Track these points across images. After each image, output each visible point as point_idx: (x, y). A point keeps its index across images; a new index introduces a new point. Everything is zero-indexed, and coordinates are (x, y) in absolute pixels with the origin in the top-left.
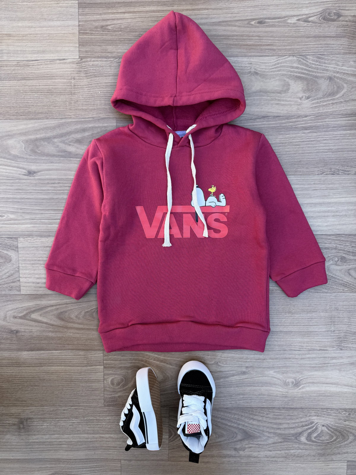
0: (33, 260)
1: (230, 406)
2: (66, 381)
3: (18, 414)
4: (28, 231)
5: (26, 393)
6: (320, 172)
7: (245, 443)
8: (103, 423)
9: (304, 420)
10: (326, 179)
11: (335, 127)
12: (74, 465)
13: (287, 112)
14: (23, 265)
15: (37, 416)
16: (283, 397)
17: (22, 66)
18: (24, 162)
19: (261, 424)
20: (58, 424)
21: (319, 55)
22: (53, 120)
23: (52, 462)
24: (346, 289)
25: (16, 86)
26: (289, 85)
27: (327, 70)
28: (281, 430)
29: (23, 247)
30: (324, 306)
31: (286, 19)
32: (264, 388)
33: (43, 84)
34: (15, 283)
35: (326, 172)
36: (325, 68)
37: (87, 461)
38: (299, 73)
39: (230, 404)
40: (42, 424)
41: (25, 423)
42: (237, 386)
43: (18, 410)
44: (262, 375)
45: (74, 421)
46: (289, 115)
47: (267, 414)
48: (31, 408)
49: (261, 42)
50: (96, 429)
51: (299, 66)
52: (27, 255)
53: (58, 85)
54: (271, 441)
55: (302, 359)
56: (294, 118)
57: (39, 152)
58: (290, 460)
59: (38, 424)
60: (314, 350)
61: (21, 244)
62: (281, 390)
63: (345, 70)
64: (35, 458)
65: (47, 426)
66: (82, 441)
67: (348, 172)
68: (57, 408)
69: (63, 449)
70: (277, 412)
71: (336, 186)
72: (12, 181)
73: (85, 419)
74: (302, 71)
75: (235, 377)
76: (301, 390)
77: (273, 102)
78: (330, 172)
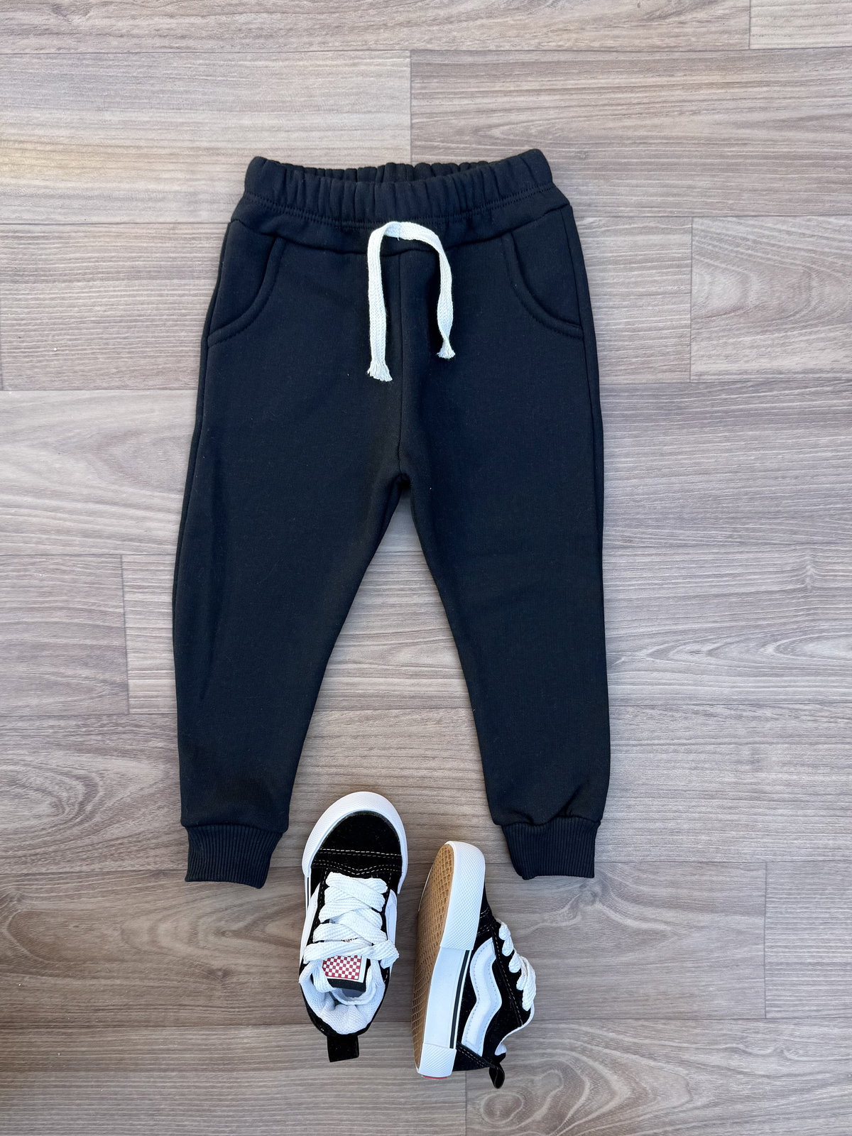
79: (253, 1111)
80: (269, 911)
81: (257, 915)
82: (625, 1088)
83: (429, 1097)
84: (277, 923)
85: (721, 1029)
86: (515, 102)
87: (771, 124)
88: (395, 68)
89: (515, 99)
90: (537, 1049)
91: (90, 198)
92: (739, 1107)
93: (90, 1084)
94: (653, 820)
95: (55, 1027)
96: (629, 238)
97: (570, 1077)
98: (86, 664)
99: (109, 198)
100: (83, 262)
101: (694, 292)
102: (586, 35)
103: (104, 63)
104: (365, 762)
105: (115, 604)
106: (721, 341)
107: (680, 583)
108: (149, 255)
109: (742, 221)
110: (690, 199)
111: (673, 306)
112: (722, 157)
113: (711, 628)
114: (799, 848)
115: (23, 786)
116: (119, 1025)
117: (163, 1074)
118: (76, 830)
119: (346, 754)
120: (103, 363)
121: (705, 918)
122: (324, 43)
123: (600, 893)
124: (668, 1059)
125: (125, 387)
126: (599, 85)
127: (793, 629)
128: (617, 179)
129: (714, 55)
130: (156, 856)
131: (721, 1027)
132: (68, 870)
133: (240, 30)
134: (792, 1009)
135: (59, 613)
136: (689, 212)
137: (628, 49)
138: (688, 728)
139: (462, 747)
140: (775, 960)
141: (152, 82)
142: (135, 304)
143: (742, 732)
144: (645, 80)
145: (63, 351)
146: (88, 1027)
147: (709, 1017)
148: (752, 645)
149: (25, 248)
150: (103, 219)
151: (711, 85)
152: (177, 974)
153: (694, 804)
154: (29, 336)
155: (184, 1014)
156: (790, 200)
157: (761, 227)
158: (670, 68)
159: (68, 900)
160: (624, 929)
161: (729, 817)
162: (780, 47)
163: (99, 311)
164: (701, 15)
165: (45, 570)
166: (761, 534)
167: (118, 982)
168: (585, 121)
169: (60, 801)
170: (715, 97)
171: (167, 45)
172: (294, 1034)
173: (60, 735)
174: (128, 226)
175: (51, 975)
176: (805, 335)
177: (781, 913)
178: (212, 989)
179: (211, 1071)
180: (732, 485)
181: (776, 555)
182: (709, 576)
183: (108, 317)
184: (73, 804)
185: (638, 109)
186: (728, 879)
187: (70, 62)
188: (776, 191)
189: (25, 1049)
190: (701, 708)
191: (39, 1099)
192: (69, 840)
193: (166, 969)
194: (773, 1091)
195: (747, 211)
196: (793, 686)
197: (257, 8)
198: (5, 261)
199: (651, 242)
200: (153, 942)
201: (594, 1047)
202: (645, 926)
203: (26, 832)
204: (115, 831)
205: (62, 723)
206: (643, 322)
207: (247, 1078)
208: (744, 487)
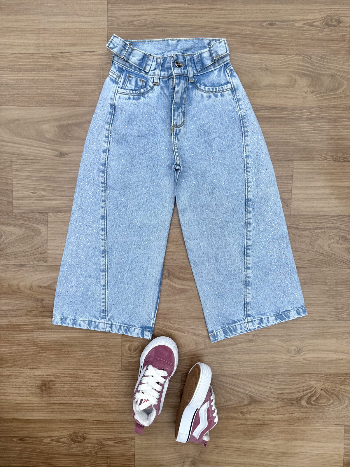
0: (61, 234)
1: (238, 372)
2: (87, 346)
3: (41, 377)
4: (57, 207)
5: (50, 356)
6: (323, 158)
7: (251, 408)
8: (120, 387)
9: (305, 385)
10: (328, 165)
11: (337, 119)
12: (92, 425)
13: (293, 104)
14: (52, 238)
15: (59, 379)
16: (286, 364)
17: (56, 58)
18: (57, 145)
19: (267, 390)
20: (78, 387)
21: (322, 56)
22: (84, 107)
23: (71, 422)
24: (345, 266)
25: (51, 76)
26: (296, 81)
27: (329, 69)
28: (284, 395)
29: (53, 222)
30: (324, 280)
31: (293, 22)
32: (269, 355)
33: (75, 74)
34: (43, 255)
35: (328, 158)
36: (327, 66)
37: (103, 423)
38: (304, 70)
39: (238, 370)
40: (63, 387)
41: (47, 386)
42: (245, 354)
43: (41, 372)
44: (267, 343)
45: (93, 385)
46: (295, 107)
47: (272, 380)
48: (54, 371)
49: (271, 42)
50: (112, 393)
51: (305, 64)
52: (55, 229)
53: (88, 76)
54: (275, 405)
55: (303, 328)
56: (300, 110)
57: (71, 136)
58: (292, 424)
59: (60, 387)
60: (314, 320)
61: (51, 218)
62: (284, 357)
63: (345, 69)
64: (55, 418)
65: (68, 388)
66: (100, 404)
67: (348, 159)
68: (77, 371)
69: (82, 410)
70: (280, 378)
71: (337, 171)
72: (45, 162)
73: (103, 382)
74: (307, 69)
75: (243, 344)
76: (303, 357)
77: (281, 95)
78: (332, 158)
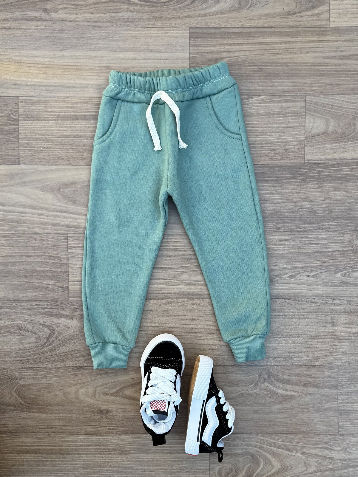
79: (118, 472)
80: (126, 385)
81: (121, 386)
82: (278, 464)
83: (194, 467)
84: (129, 390)
85: (320, 439)
86: (232, 48)
87: (338, 57)
88: (183, 34)
89: (233, 47)
90: (241, 446)
91: (57, 86)
92: (328, 473)
93: (48, 460)
94: (289, 347)
95: (34, 435)
96: (279, 104)
97: (255, 459)
98: (51, 279)
99: (65, 86)
100: (53, 113)
101: (306, 126)
102: (261, 21)
103: (64, 32)
104: (167, 322)
105: (65, 254)
106: (317, 147)
107: (301, 247)
108: (81, 110)
109: (327, 97)
110: (305, 88)
111: (297, 132)
112: (318, 70)
113: (314, 266)
114: (352, 360)
115: (24, 330)
116: (61, 434)
117: (79, 456)
118: (45, 349)
119: (159, 318)
120: (62, 154)
121: (312, 390)
122: (154, 24)
123: (267, 379)
124: (297, 451)
125: (70, 164)
126: (267, 41)
127: (348, 266)
128: (274, 80)
129: (315, 29)
130: (79, 360)
131: (320, 438)
132: (41, 366)
133: (120, 19)
134: (350, 430)
135: (41, 257)
136: (305, 93)
137: (279, 27)
138: (304, 308)
139: (208, 315)
140: (343, 409)
141: (83, 40)
142: (75, 130)
143: (327, 310)
144: (286, 39)
145: (45, 149)
146: (48, 435)
147: (314, 433)
148: (331, 273)
149: (30, 107)
150: (62, 95)
151: (313, 41)
152: (87, 411)
153: (307, 340)
154: (31, 143)
155: (89, 429)
156: (347, 88)
157: (335, 99)
158: (297, 34)
159: (42, 379)
160: (277, 394)
161: (322, 346)
162: (342, 26)
163: (60, 133)
164: (309, 13)
165: (36, 240)
166: (334, 227)
167: (61, 415)
168: (261, 56)
169: (39, 337)
170: (315, 46)
171: (90, 25)
172: (136, 438)
173: (40, 309)
174: (72, 98)
175: (33, 412)
176: (353, 144)
177: (345, 388)
178: (102, 418)
179: (100, 454)
180: (322, 206)
181: (341, 236)
182: (313, 244)
183: (64, 135)
184: (45, 338)
185: (283, 51)
186: (322, 373)
187: (50, 31)
188: (341, 85)
189: (20, 444)
190: (310, 300)
191: (26, 466)
192: (42, 353)
193: (82, 409)
194: (342, 466)
195: (328, 93)
196: (349, 291)
197: (127, 10)
198: (21, 112)
199: (288, 106)
200: (77, 398)
201: (265, 446)
202: (287, 393)
203: (25, 350)
204: (62, 350)
205: (41, 304)
206: (285, 139)
207: (116, 458)
208: (327, 207)
